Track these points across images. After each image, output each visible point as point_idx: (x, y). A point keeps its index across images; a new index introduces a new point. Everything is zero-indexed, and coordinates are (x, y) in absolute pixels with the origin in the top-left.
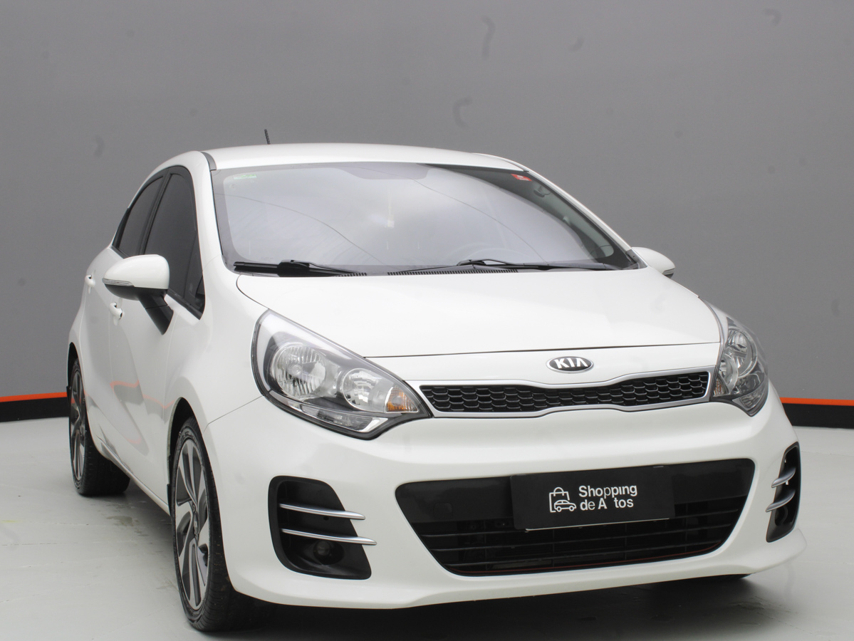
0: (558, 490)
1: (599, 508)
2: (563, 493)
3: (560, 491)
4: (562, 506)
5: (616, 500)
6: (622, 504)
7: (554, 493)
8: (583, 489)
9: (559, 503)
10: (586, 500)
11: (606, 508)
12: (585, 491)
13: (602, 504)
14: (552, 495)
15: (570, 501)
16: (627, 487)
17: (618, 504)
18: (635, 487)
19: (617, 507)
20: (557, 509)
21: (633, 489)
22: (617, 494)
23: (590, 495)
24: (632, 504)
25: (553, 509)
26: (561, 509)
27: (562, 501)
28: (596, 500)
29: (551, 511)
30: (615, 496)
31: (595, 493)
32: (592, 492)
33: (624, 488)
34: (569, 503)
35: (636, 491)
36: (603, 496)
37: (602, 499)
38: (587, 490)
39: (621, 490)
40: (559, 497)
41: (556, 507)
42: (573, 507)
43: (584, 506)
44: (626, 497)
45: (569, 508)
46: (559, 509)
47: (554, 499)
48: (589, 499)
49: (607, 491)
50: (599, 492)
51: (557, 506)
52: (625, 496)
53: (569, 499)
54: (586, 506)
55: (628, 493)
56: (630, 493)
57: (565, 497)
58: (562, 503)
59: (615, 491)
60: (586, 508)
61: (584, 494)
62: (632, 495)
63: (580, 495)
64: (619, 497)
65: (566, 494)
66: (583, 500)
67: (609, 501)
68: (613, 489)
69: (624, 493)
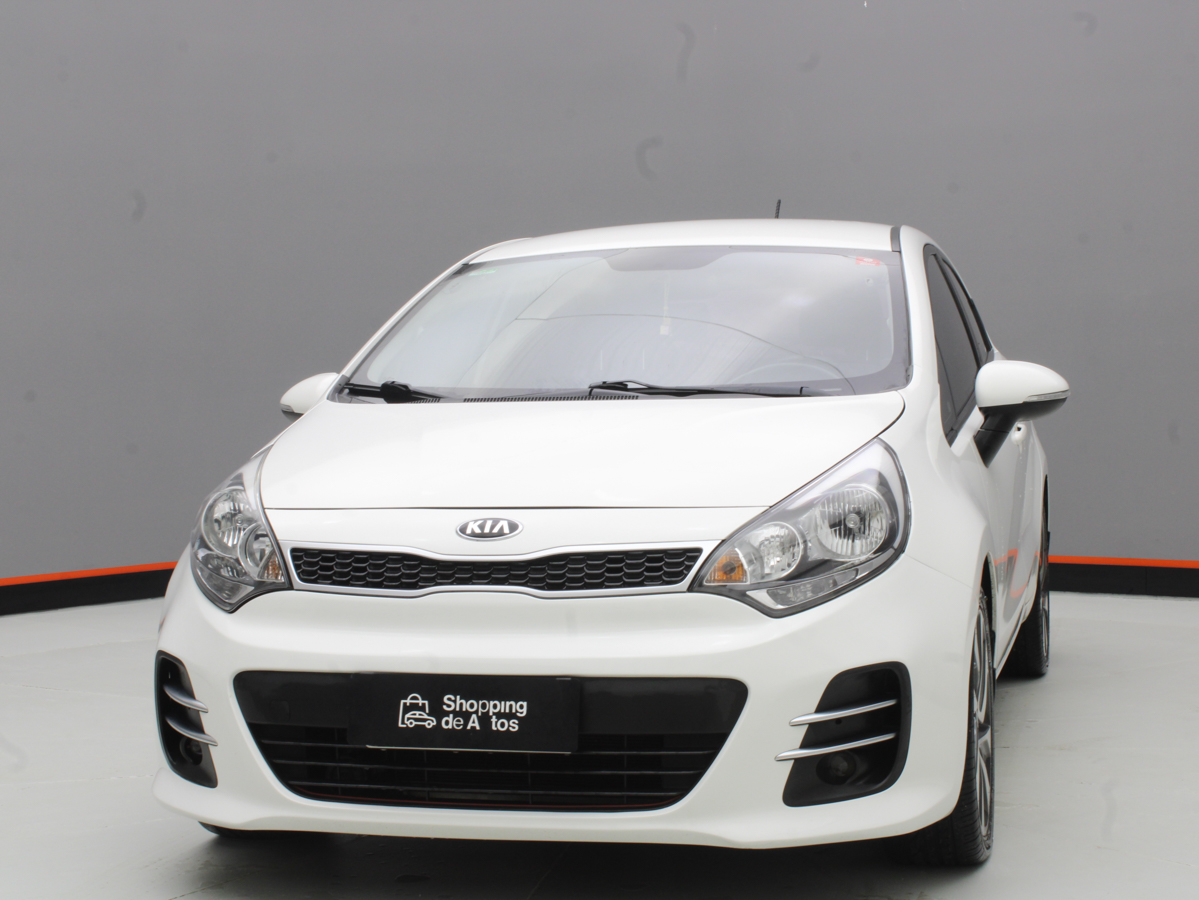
0: (414, 698)
1: (469, 728)
2: (420, 702)
3: (417, 699)
4: (416, 720)
5: (494, 719)
6: (503, 725)
7: (408, 701)
8: (449, 699)
9: (413, 716)
10: (451, 716)
11: (478, 728)
12: (451, 702)
13: (474, 722)
14: (405, 704)
15: (428, 715)
16: (513, 703)
17: (496, 725)
18: (525, 704)
19: (494, 728)
20: (408, 723)
21: (521, 707)
22: (497, 711)
23: (458, 709)
24: (517, 728)
25: (403, 723)
26: (414, 723)
27: (418, 713)
28: (466, 716)
29: (400, 725)
30: (494, 714)
31: (466, 706)
32: (461, 704)
33: (508, 703)
34: (426, 717)
35: (525, 710)
36: (476, 712)
37: (474, 716)
38: (455, 701)
39: (503, 706)
40: (414, 707)
41: (407, 721)
42: (431, 723)
43: (447, 723)
44: (510, 716)
45: (426, 724)
46: (411, 723)
47: (407, 709)
48: (456, 714)
49: (484, 706)
50: (472, 706)
51: (409, 719)
52: (508, 715)
53: (427, 711)
54: (450, 723)
55: (514, 711)
56: (517, 711)
57: (422, 708)
58: (417, 716)
59: (495, 706)
60: (450, 726)
61: (449, 706)
62: (518, 714)
63: (445, 707)
64: (499, 715)
65: (424, 705)
66: (447, 714)
67: (485, 719)
68: (492, 703)
69: (507, 711)
